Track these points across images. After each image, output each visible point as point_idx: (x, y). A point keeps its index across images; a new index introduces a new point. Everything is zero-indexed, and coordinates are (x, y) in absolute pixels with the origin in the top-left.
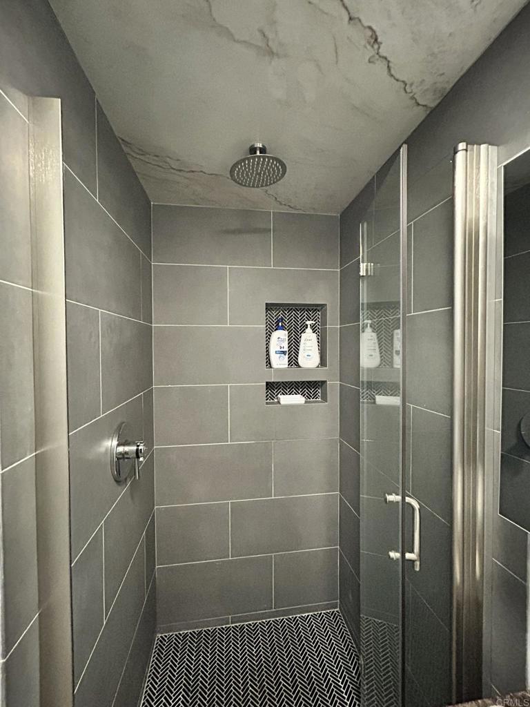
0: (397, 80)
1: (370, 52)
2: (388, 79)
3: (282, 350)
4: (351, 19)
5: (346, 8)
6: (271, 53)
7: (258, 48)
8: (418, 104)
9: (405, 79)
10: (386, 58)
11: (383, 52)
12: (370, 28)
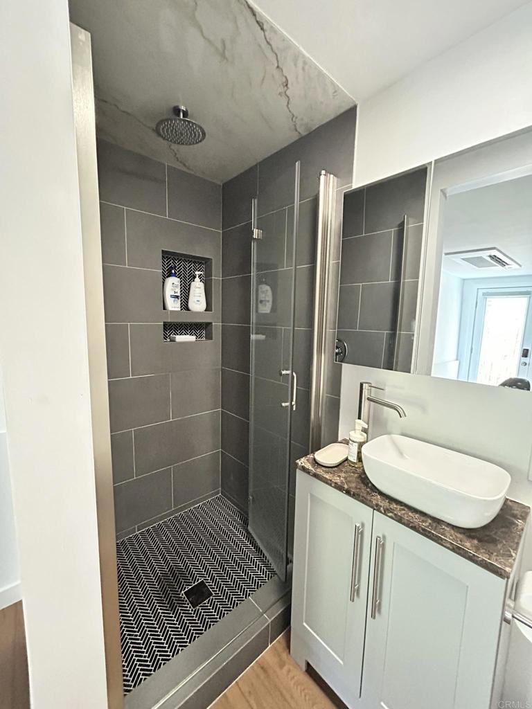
0: (290, 111)
1: (281, 89)
2: (286, 108)
3: (176, 294)
4: (278, 67)
5: (278, 61)
6: (223, 56)
7: (217, 49)
8: (296, 130)
9: (294, 114)
10: (288, 97)
11: (288, 93)
12: (286, 77)
